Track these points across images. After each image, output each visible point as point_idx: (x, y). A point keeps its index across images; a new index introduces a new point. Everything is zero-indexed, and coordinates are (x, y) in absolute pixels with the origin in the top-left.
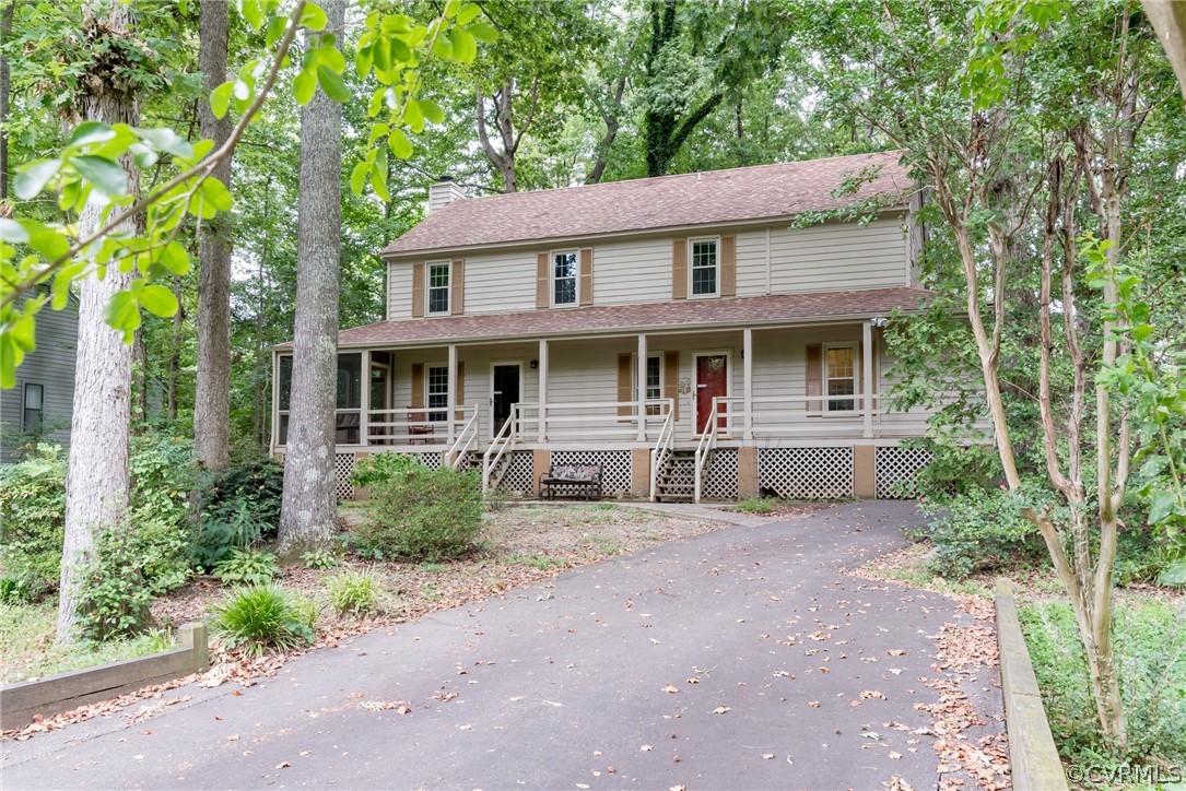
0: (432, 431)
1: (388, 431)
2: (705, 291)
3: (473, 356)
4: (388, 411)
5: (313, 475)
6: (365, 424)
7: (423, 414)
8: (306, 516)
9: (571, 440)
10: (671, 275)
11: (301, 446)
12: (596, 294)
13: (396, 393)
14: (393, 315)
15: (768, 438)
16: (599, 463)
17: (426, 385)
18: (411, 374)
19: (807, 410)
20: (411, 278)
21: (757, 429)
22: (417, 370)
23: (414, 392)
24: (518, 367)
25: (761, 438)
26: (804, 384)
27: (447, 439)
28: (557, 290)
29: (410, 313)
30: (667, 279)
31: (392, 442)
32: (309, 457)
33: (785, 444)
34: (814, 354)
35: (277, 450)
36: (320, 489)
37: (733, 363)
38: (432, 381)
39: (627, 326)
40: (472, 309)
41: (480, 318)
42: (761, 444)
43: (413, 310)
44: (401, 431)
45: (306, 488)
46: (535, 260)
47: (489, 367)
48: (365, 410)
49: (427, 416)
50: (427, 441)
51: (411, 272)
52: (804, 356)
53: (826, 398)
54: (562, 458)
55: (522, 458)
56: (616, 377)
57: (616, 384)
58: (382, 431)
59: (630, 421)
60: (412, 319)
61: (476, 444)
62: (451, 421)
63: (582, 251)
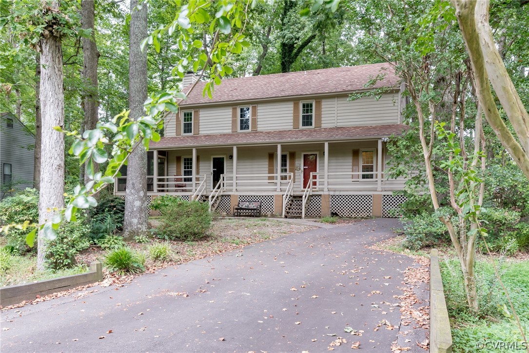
0: (185, 186)
1: (166, 186)
2: (307, 125)
3: (203, 153)
4: (165, 177)
5: (138, 203)
6: (155, 183)
7: (181, 178)
8: (135, 221)
9: (247, 191)
10: (292, 118)
11: (132, 191)
12: (258, 126)
13: (169, 169)
14: (167, 134)
15: (335, 191)
16: (260, 201)
17: (183, 166)
18: (176, 161)
19: (352, 178)
20: (175, 118)
21: (330, 187)
22: (178, 159)
23: (177, 169)
24: (223, 158)
25: (332, 191)
26: (351, 167)
27: (192, 189)
28: (241, 124)
29: (175, 134)
30: (291, 120)
31: (168, 191)
32: (136, 196)
33: (342, 193)
34: (356, 154)
35: (116, 194)
36: (141, 210)
37: (320, 157)
38: (185, 164)
39: (272, 140)
40: (203, 132)
41: (206, 136)
42: (332, 193)
43: (176, 132)
44: (171, 186)
45: (135, 209)
46: (231, 110)
47: (210, 158)
48: (155, 177)
49: (183, 180)
50: (183, 191)
52: (351, 155)
53: (361, 173)
54: (244, 199)
55: (225, 198)
56: (267, 163)
57: (267, 166)
58: (163, 186)
59: (273, 183)
60: (176, 136)
61: (205, 192)
62: (194, 181)
63: (253, 107)
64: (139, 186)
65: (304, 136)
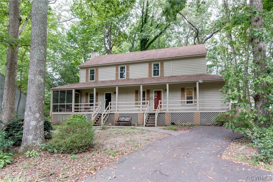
0: (90, 109)
1: (79, 109)
2: (156, 75)
3: (100, 91)
4: (79, 104)
5: (33, 123)
6: (73, 107)
10: (148, 71)
11: (29, 113)
12: (130, 76)
13: (82, 100)
14: (81, 81)
15: (173, 110)
16: (131, 117)
17: (89, 98)
18: (85, 95)
19: (181, 103)
20: (86, 72)
21: (170, 108)
22: (87, 94)
23: (86, 99)
24: (111, 93)
25: (171, 110)
26: (180, 97)
27: (93, 110)
28: (120, 75)
29: (85, 81)
31: (81, 111)
33: (177, 112)
34: (183, 90)
35: (52, 113)
36: (36, 128)
37: (163, 92)
38: (90, 97)
39: (137, 83)
40: (100, 79)
41: (102, 82)
42: (171, 112)
44: (83, 108)
45: (31, 128)
46: (115, 68)
47: (104, 93)
48: (73, 104)
49: (89, 105)
50: (89, 111)
51: (86, 71)
52: (180, 91)
53: (186, 100)
54: (122, 115)
55: (112, 115)
57: (135, 97)
58: (78, 109)
59: (138, 106)
60: (86, 82)
62: (94, 106)
63: (127, 66)
64: (35, 109)
65: (155, 81)
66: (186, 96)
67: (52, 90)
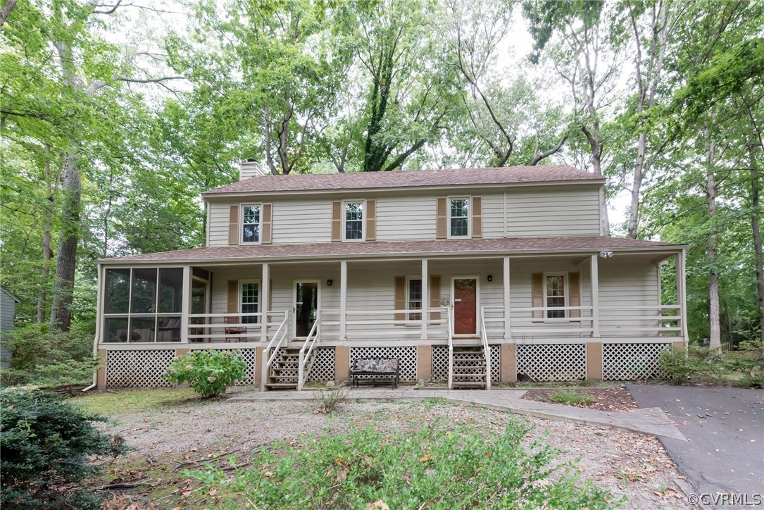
0: (245, 332)
1: (207, 331)
2: (459, 234)
3: (283, 273)
4: (206, 315)
6: (185, 326)
7: (237, 317)
9: (367, 339)
10: (435, 222)
12: (378, 233)
13: (214, 302)
14: (212, 243)
15: (523, 337)
17: (240, 297)
18: (227, 288)
19: (533, 317)
20: (228, 215)
21: (515, 331)
22: (232, 286)
23: (229, 301)
24: (317, 283)
25: (519, 337)
26: (530, 300)
27: (260, 337)
29: (227, 242)
30: (432, 226)
31: (210, 340)
33: (536, 342)
34: (537, 279)
35: (100, 347)
37: (481, 285)
38: (244, 294)
39: (412, 252)
41: (286, 246)
42: (519, 342)
43: (230, 240)
44: (218, 331)
46: (331, 207)
48: (186, 314)
49: (241, 320)
50: (240, 340)
51: (228, 211)
52: (530, 281)
54: (360, 353)
55: (325, 352)
56: (393, 293)
57: (393, 298)
58: (201, 331)
59: (404, 325)
60: (228, 246)
61: (286, 341)
62: (264, 323)
65: (459, 248)
66: (545, 297)
67: (102, 266)
